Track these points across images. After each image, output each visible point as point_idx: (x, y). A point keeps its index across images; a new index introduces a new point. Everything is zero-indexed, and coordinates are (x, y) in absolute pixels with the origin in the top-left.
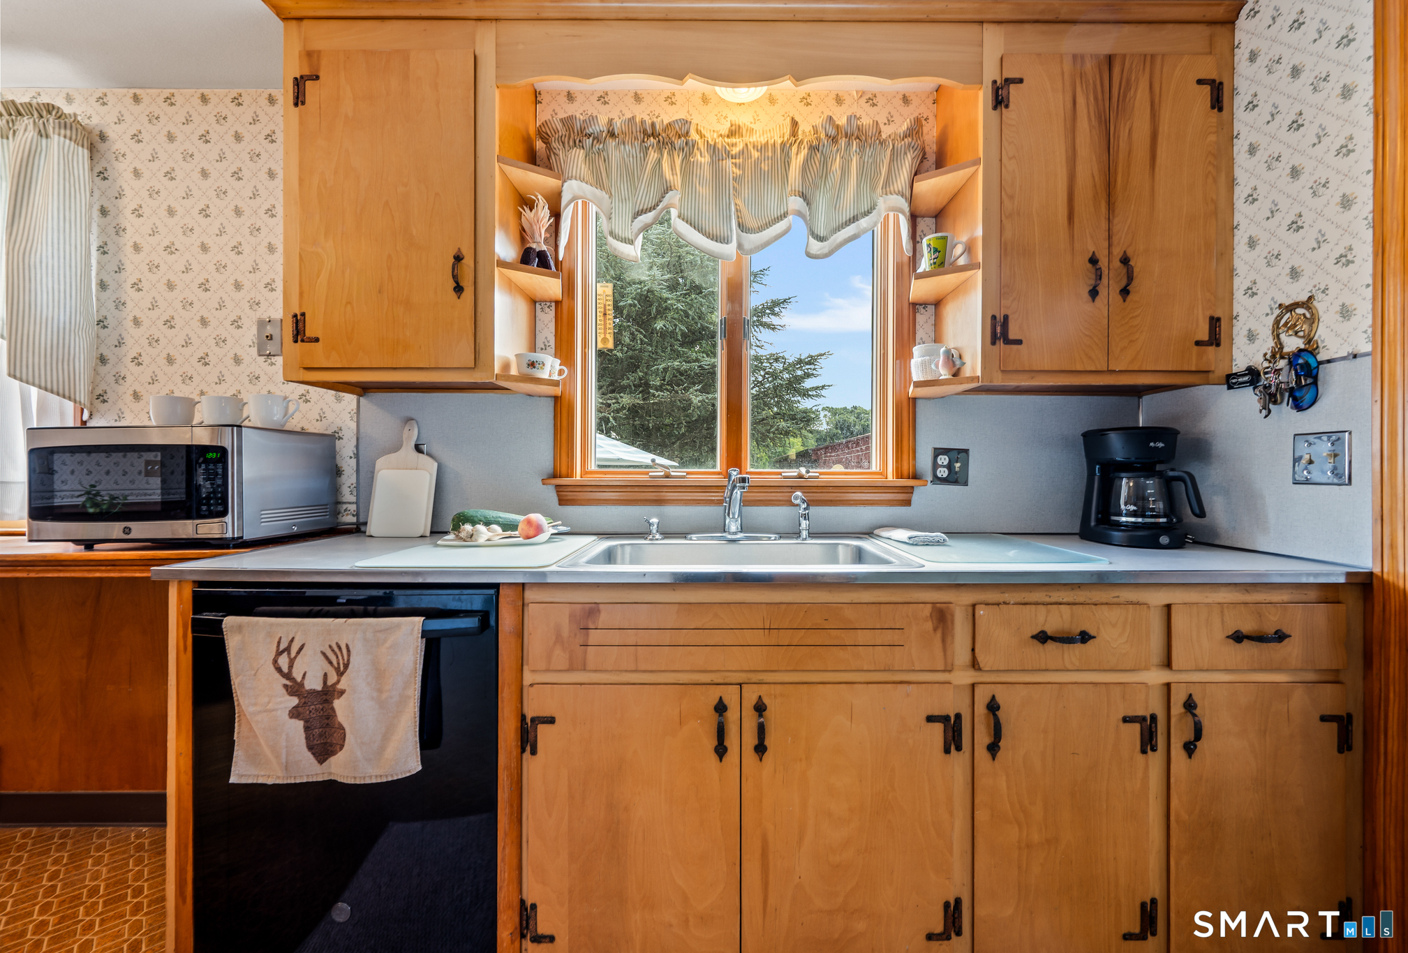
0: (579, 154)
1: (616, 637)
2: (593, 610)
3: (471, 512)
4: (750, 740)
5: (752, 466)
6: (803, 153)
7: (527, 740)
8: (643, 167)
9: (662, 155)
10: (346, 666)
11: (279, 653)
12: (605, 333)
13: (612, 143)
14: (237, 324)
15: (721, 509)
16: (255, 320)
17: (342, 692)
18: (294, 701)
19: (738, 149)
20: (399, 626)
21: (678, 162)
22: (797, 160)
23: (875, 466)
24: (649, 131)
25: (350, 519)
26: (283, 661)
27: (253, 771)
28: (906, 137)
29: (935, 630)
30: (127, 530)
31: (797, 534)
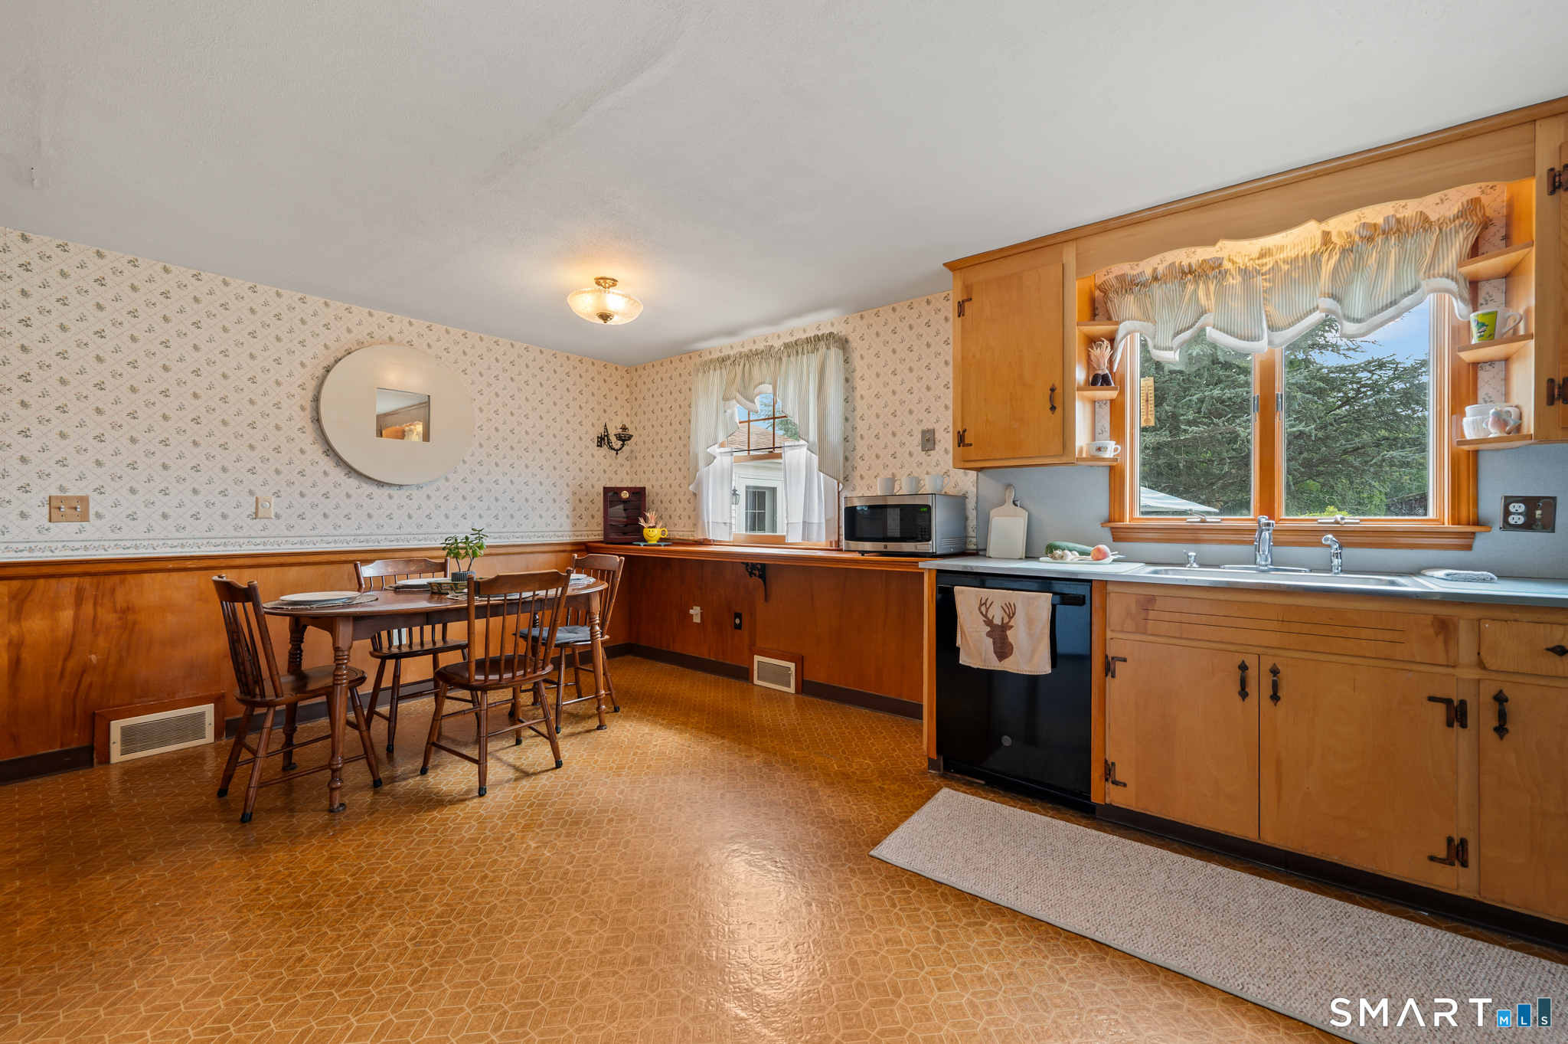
0: (1130, 299)
1: (1167, 616)
2: (1151, 599)
3: (1058, 543)
4: (1267, 691)
5: (1287, 514)
6: (1334, 259)
7: (1109, 669)
8: (1182, 298)
9: (1198, 285)
10: (1014, 614)
11: (981, 605)
12: (1147, 415)
13: (1156, 285)
14: (910, 434)
15: (1253, 548)
16: (920, 430)
17: (1012, 627)
18: (988, 629)
19: (1268, 267)
20: (1040, 597)
21: (1212, 288)
22: (1328, 266)
23: (1431, 514)
24: (1187, 270)
25: (973, 547)
26: (983, 609)
27: (968, 660)
28: (1458, 218)
29: (1437, 634)
30: (886, 547)
31: (1330, 570)
